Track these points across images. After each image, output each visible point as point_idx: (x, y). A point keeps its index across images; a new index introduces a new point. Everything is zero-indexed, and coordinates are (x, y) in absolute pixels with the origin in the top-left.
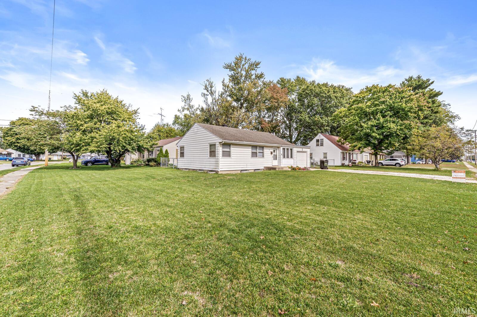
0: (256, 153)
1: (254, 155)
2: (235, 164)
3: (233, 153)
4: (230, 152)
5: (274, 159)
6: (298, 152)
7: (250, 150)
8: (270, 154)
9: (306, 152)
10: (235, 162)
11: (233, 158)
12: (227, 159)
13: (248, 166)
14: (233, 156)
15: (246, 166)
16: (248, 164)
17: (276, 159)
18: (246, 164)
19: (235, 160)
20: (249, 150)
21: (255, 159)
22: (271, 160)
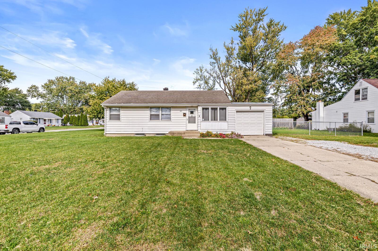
0: (158, 115)
1: (154, 117)
2: (126, 128)
3: (122, 116)
4: (119, 115)
5: (189, 122)
6: (237, 112)
7: (149, 112)
8: (183, 116)
9: (263, 111)
10: (126, 126)
11: (122, 121)
12: (115, 123)
13: (144, 130)
14: (122, 119)
15: (142, 130)
16: (143, 128)
17: (195, 123)
18: (141, 128)
19: (126, 123)
20: (147, 113)
21: (155, 123)
22: (185, 123)
